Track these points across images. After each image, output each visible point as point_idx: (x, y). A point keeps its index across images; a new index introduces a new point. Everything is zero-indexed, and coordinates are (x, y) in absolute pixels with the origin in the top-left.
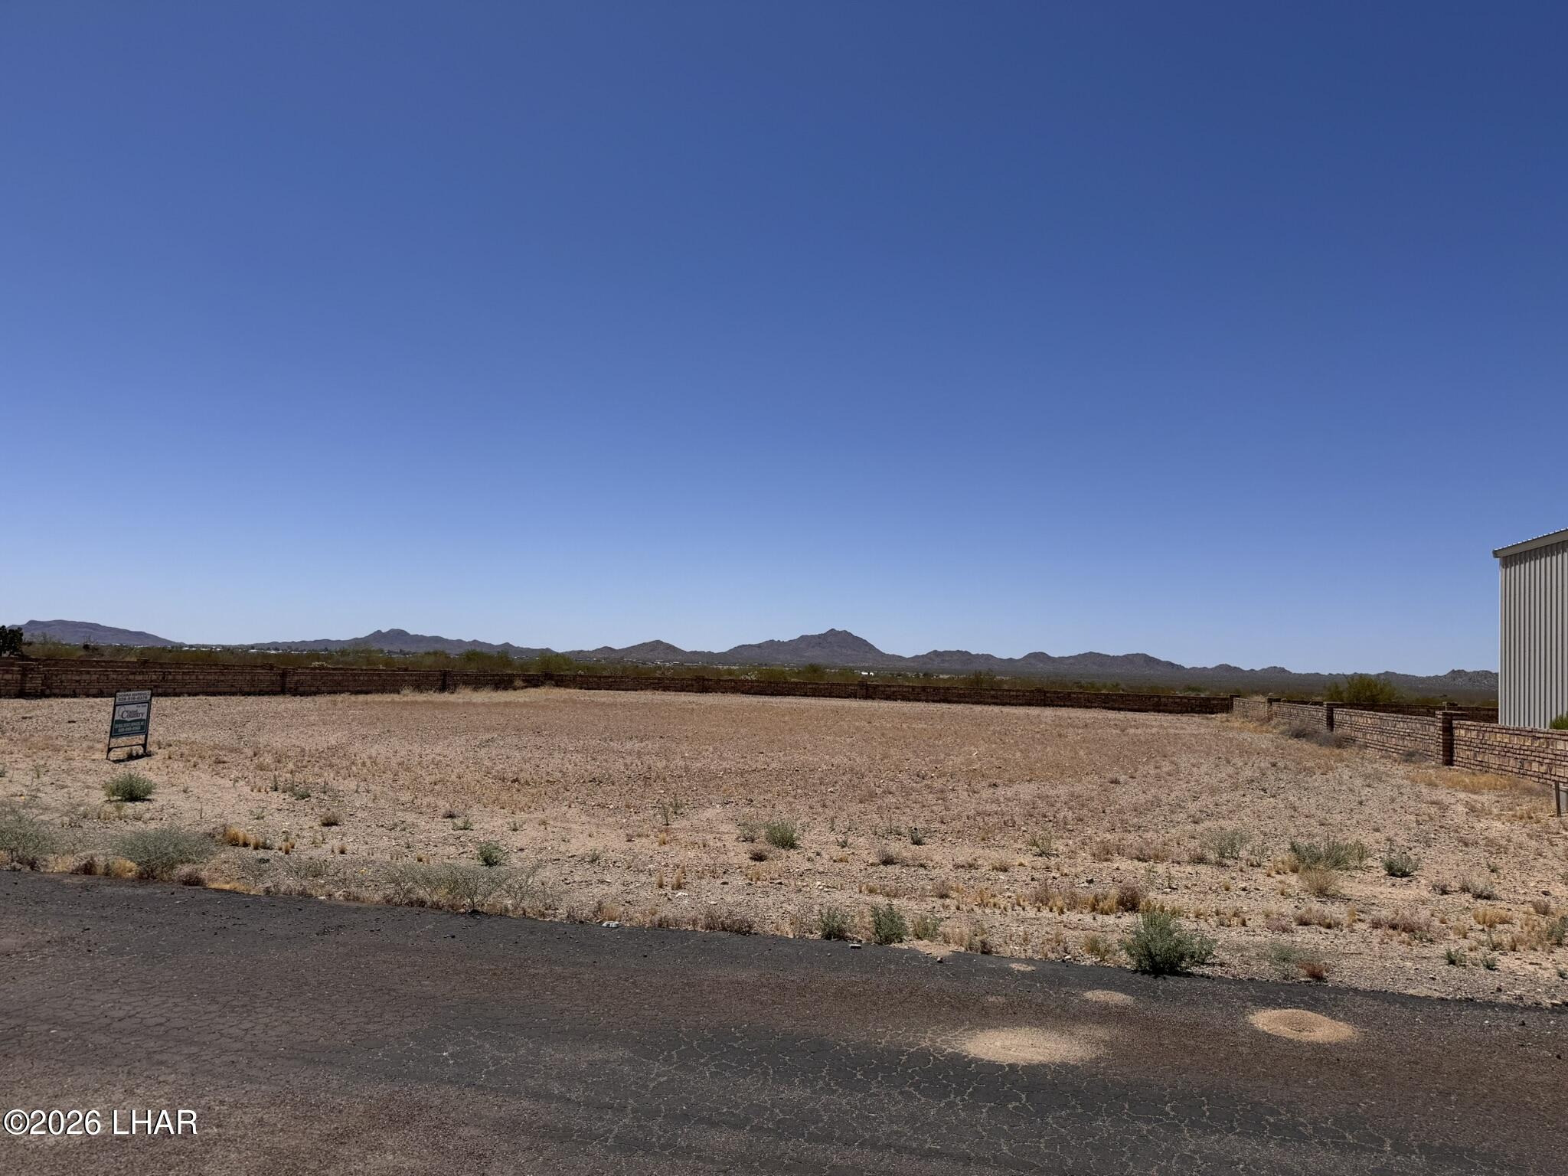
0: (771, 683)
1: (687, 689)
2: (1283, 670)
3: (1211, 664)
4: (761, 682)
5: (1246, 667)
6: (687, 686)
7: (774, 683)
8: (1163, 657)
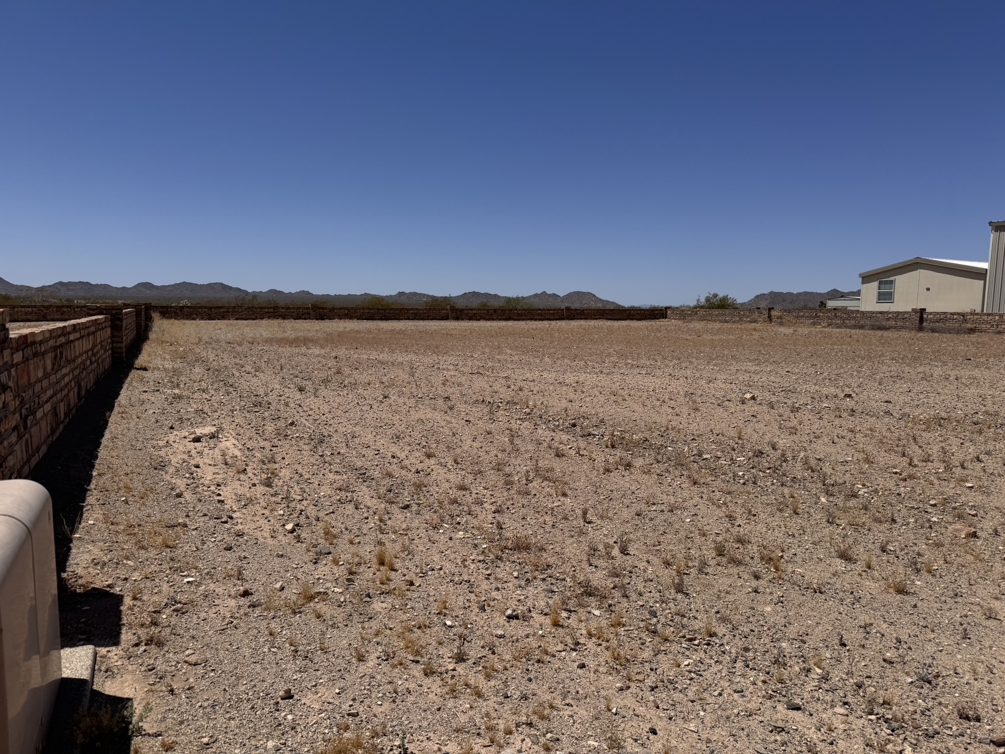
0: (380, 309)
1: (303, 317)
2: (308, 293)
3: (265, 289)
4: (371, 309)
5: (286, 291)
6: (303, 315)
7: (382, 309)
8: (234, 285)
